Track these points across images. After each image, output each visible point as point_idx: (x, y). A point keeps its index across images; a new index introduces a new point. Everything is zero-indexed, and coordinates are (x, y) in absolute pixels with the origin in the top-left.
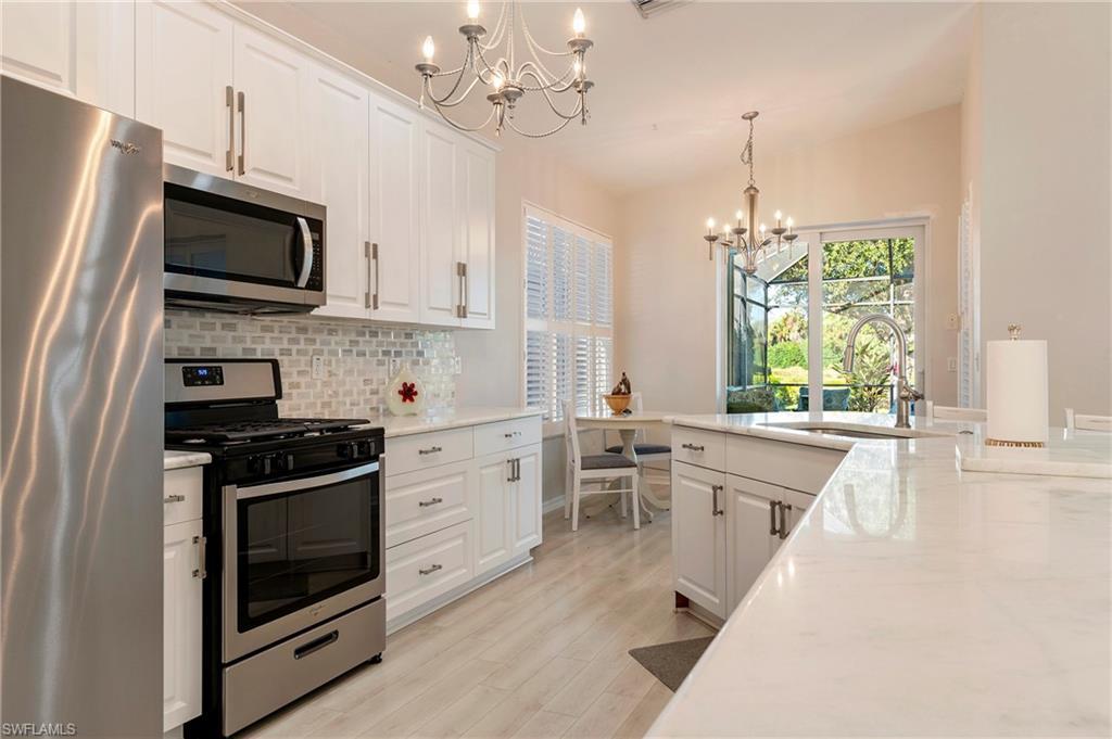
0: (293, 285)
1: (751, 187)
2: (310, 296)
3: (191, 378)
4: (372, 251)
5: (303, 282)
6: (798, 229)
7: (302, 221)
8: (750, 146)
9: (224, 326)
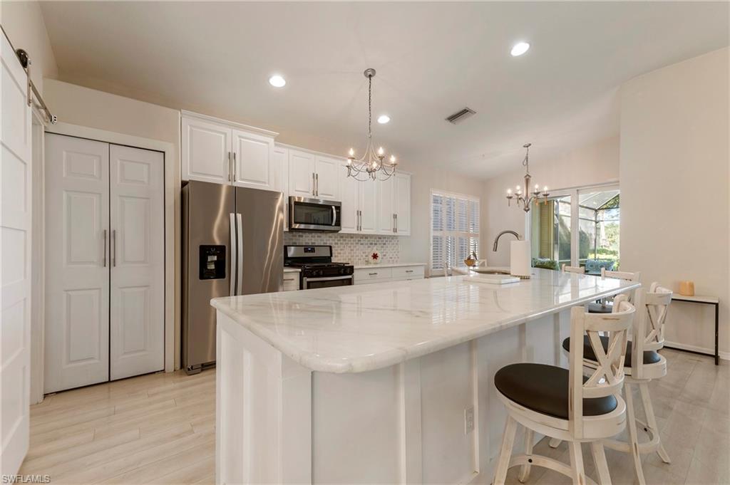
0: (331, 225)
1: (528, 175)
2: (336, 228)
3: (306, 250)
4: (359, 213)
5: (333, 224)
6: (549, 191)
7: (333, 207)
8: (527, 158)
9: (318, 237)
